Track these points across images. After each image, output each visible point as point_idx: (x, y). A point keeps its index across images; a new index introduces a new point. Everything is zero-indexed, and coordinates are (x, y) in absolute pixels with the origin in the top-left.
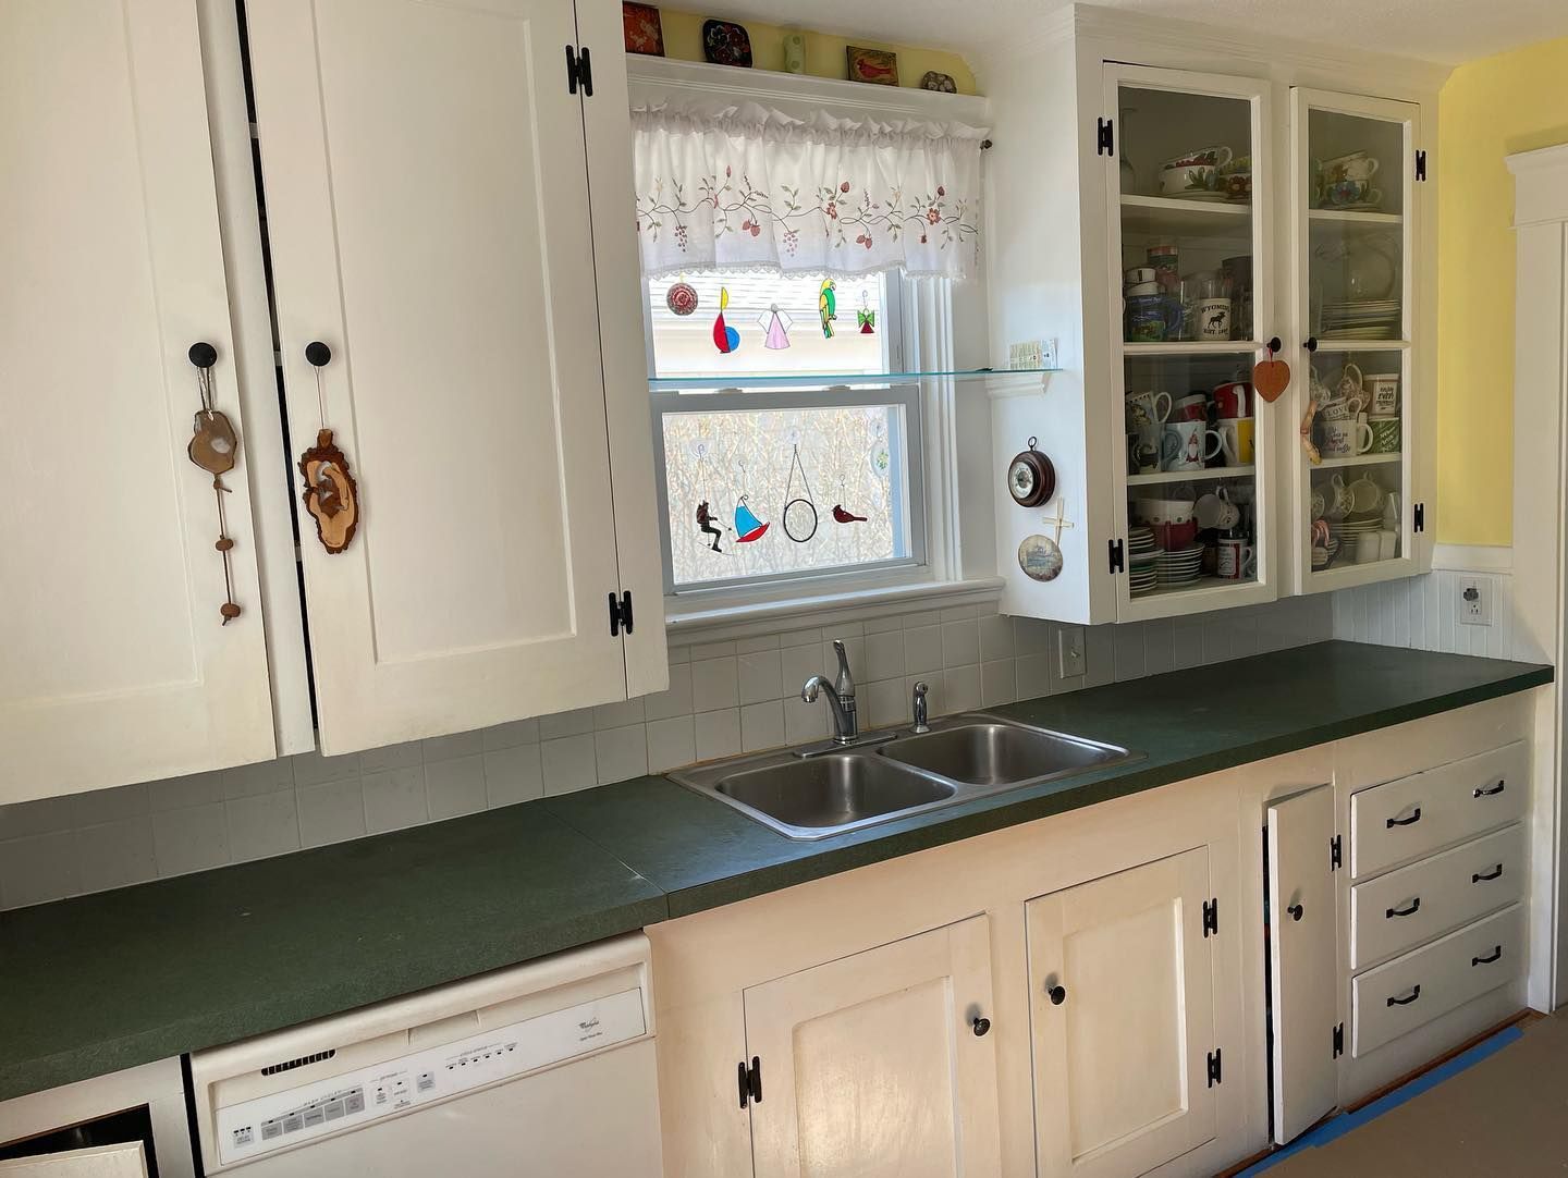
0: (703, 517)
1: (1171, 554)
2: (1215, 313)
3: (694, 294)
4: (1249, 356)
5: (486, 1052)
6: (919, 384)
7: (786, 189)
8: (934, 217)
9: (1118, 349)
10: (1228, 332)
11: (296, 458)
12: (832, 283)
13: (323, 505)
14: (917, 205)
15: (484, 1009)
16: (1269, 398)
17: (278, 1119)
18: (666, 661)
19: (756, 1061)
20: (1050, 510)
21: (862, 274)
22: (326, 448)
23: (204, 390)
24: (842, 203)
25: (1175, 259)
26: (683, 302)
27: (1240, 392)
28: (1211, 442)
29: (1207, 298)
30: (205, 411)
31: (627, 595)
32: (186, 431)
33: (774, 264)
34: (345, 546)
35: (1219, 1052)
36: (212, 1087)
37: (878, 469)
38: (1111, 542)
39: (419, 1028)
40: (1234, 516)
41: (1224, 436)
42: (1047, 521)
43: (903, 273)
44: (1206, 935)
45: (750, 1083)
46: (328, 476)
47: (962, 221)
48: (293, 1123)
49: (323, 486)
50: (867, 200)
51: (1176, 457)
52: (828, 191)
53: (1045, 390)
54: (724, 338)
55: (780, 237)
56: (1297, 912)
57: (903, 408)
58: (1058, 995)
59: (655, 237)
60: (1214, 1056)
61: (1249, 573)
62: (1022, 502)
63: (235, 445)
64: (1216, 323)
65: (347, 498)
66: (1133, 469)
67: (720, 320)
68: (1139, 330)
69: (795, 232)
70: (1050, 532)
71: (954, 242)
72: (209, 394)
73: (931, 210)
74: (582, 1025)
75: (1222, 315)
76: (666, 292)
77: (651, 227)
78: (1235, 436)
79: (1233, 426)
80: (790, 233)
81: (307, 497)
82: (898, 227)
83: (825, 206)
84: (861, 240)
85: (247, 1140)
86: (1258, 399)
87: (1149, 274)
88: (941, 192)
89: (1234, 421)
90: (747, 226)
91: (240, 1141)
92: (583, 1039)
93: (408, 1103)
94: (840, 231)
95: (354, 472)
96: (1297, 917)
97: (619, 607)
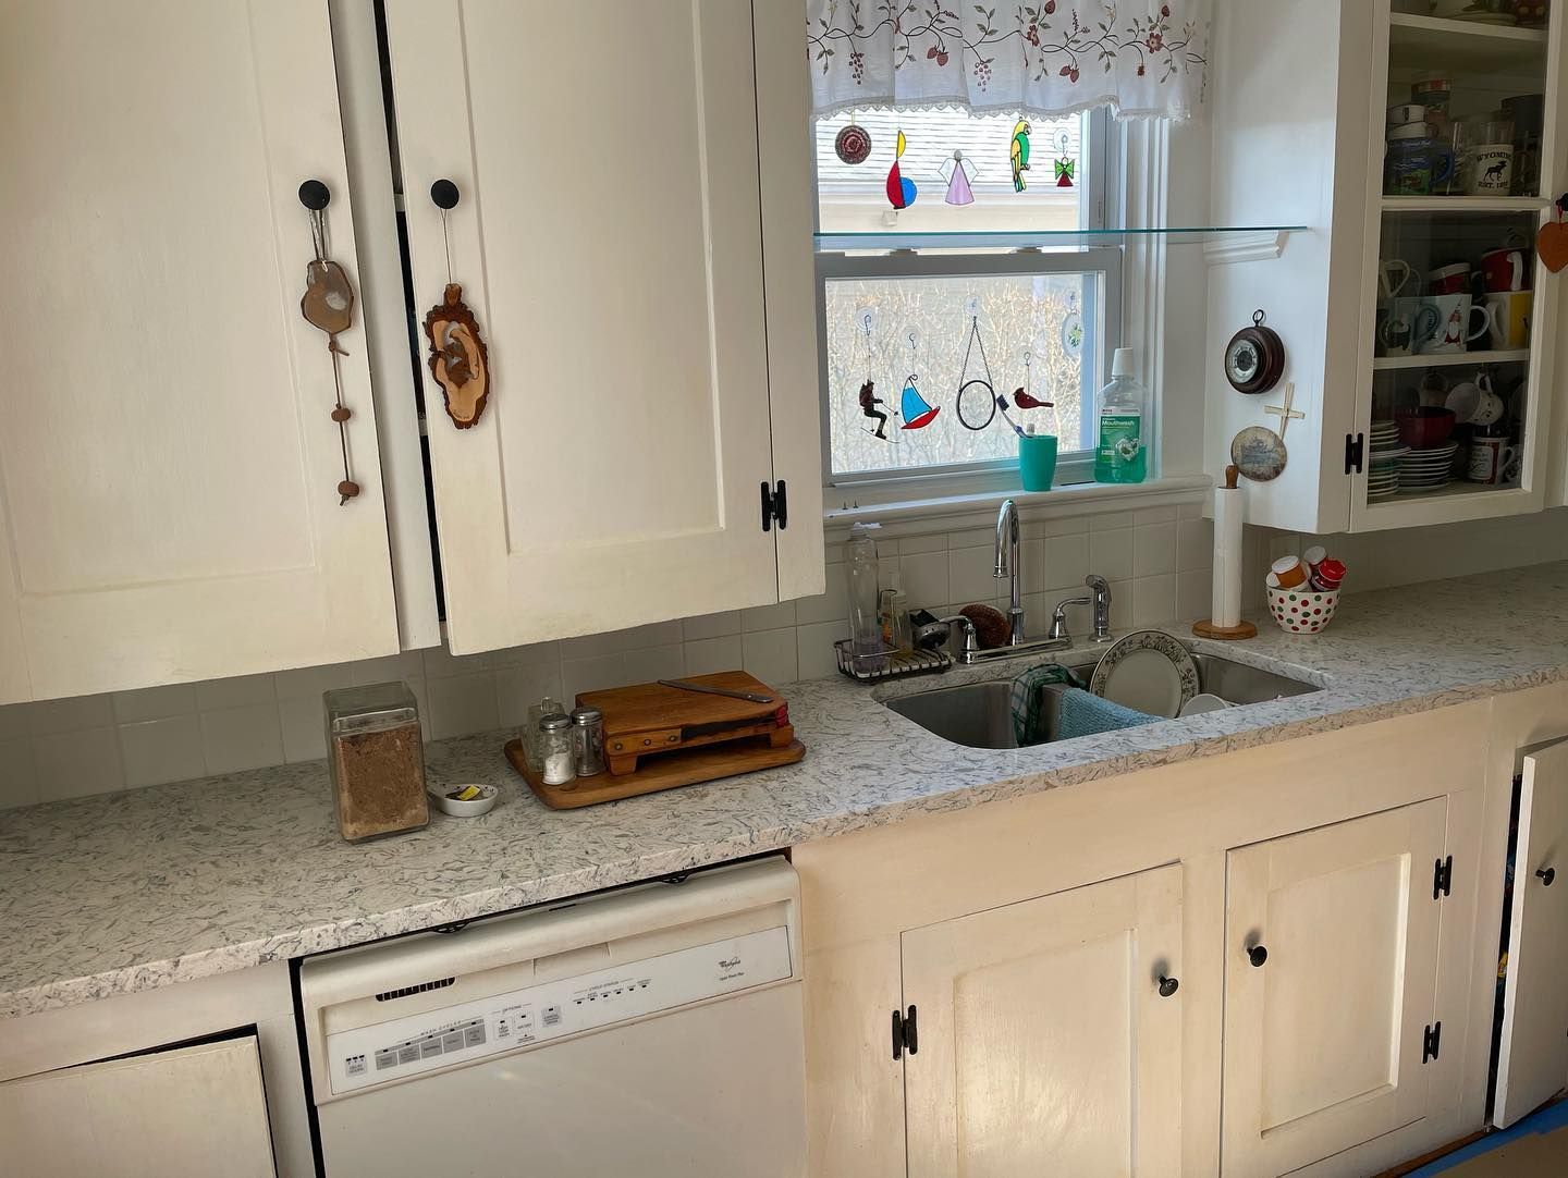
0: (868, 399)
1: (1419, 453)
2: (1494, 162)
3: (867, 138)
4: (1530, 217)
5: (616, 987)
6: (1123, 247)
7: (980, 9)
8: (1155, 43)
9: (1376, 203)
10: (1508, 186)
11: (421, 318)
12: (1027, 126)
13: (450, 372)
14: (1135, 28)
15: (614, 942)
16: (1553, 267)
17: (394, 1048)
18: (823, 561)
19: (912, 1009)
20: (1276, 398)
21: (1064, 113)
22: (454, 307)
23: (317, 237)
24: (1045, 26)
25: (1446, 96)
26: (853, 146)
27: (1516, 260)
28: (1477, 320)
29: (1485, 144)
30: (318, 261)
31: (781, 484)
32: (298, 285)
33: (962, 100)
34: (475, 421)
35: (1438, 1025)
36: (323, 1012)
37: (1069, 345)
38: (1349, 437)
39: (545, 959)
40: (1496, 409)
41: (1493, 313)
42: (1270, 410)
43: (1114, 111)
44: (1436, 896)
45: (905, 1033)
46: (455, 338)
47: (1188, 48)
48: (409, 1053)
49: (451, 351)
50: (1076, 23)
51: (1432, 337)
52: (1030, 11)
53: (1279, 253)
54: (899, 191)
55: (970, 68)
56: (1547, 876)
57: (1101, 278)
58: (1258, 956)
59: (826, 68)
60: (1433, 1029)
61: (1507, 476)
62: (1242, 388)
63: (351, 301)
64: (1494, 175)
65: (477, 365)
66: (1380, 352)
67: (895, 170)
68: (1399, 182)
69: (989, 61)
70: (1275, 424)
71: (1178, 74)
72: (322, 240)
73: (1152, 35)
74: (723, 964)
75: (1503, 164)
76: (835, 136)
77: (821, 56)
78: (1506, 316)
79: (1503, 302)
80: (982, 62)
81: (433, 363)
82: (1112, 54)
83: (1026, 30)
84: (1065, 71)
85: (360, 1069)
86: (1541, 269)
87: (1416, 112)
88: (1165, 12)
89: (1505, 296)
90: (932, 53)
91: (354, 1070)
92: (722, 979)
93: (532, 1038)
94: (1041, 60)
95: (484, 335)
96: (1547, 882)
97: (772, 499)
